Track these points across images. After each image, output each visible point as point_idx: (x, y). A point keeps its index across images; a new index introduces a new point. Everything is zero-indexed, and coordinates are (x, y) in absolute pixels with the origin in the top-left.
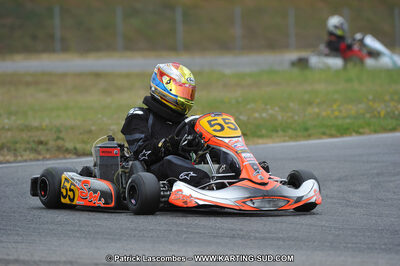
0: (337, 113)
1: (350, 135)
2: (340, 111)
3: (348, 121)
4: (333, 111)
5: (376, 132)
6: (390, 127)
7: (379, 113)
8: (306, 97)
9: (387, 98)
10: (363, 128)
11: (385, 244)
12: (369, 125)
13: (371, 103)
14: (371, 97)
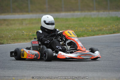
0: (76, 31)
1: (81, 37)
2: (78, 30)
3: (80, 33)
4: (75, 30)
5: (88, 36)
6: (92, 34)
7: (89, 30)
8: (67, 26)
9: (92, 26)
10: (85, 35)
11: (91, 69)
12: (86, 34)
13: (87, 28)
14: (87, 25)
